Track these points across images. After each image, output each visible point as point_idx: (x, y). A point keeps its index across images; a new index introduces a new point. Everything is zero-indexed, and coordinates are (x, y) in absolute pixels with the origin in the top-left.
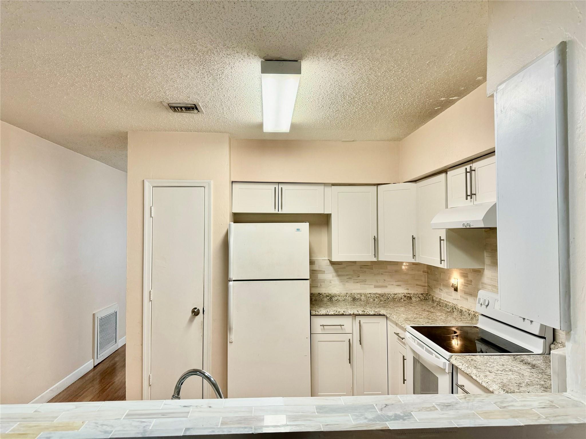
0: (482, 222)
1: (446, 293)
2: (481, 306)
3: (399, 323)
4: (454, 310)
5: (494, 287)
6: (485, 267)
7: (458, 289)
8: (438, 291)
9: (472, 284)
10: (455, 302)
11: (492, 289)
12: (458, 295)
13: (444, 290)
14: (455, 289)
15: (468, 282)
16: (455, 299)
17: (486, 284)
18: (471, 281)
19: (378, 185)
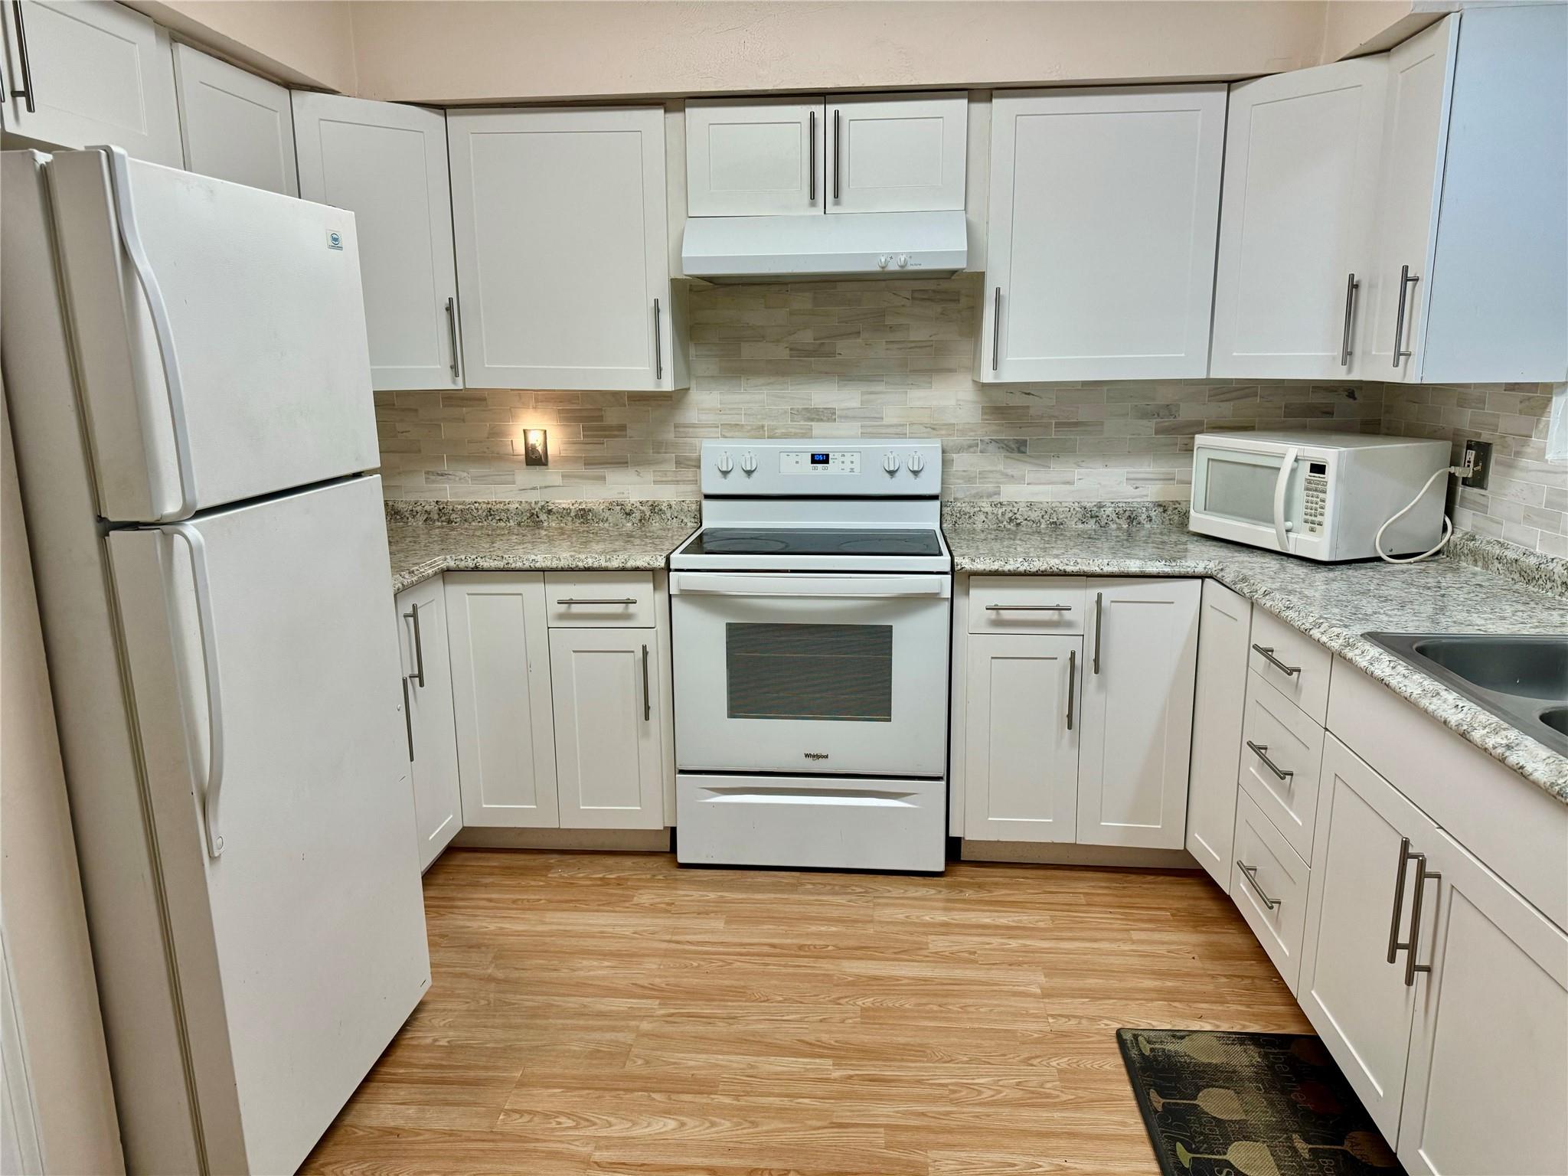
1: (475, 479)
2: (725, 478)
3: (604, 564)
4: (543, 517)
5: (731, 429)
6: (693, 385)
7: (550, 458)
8: (420, 480)
9: (629, 432)
10: (533, 497)
11: (727, 434)
12: (551, 476)
13: (461, 473)
14: (535, 459)
15: (607, 433)
16: (534, 488)
17: (693, 426)
18: (622, 428)
19: (292, 85)
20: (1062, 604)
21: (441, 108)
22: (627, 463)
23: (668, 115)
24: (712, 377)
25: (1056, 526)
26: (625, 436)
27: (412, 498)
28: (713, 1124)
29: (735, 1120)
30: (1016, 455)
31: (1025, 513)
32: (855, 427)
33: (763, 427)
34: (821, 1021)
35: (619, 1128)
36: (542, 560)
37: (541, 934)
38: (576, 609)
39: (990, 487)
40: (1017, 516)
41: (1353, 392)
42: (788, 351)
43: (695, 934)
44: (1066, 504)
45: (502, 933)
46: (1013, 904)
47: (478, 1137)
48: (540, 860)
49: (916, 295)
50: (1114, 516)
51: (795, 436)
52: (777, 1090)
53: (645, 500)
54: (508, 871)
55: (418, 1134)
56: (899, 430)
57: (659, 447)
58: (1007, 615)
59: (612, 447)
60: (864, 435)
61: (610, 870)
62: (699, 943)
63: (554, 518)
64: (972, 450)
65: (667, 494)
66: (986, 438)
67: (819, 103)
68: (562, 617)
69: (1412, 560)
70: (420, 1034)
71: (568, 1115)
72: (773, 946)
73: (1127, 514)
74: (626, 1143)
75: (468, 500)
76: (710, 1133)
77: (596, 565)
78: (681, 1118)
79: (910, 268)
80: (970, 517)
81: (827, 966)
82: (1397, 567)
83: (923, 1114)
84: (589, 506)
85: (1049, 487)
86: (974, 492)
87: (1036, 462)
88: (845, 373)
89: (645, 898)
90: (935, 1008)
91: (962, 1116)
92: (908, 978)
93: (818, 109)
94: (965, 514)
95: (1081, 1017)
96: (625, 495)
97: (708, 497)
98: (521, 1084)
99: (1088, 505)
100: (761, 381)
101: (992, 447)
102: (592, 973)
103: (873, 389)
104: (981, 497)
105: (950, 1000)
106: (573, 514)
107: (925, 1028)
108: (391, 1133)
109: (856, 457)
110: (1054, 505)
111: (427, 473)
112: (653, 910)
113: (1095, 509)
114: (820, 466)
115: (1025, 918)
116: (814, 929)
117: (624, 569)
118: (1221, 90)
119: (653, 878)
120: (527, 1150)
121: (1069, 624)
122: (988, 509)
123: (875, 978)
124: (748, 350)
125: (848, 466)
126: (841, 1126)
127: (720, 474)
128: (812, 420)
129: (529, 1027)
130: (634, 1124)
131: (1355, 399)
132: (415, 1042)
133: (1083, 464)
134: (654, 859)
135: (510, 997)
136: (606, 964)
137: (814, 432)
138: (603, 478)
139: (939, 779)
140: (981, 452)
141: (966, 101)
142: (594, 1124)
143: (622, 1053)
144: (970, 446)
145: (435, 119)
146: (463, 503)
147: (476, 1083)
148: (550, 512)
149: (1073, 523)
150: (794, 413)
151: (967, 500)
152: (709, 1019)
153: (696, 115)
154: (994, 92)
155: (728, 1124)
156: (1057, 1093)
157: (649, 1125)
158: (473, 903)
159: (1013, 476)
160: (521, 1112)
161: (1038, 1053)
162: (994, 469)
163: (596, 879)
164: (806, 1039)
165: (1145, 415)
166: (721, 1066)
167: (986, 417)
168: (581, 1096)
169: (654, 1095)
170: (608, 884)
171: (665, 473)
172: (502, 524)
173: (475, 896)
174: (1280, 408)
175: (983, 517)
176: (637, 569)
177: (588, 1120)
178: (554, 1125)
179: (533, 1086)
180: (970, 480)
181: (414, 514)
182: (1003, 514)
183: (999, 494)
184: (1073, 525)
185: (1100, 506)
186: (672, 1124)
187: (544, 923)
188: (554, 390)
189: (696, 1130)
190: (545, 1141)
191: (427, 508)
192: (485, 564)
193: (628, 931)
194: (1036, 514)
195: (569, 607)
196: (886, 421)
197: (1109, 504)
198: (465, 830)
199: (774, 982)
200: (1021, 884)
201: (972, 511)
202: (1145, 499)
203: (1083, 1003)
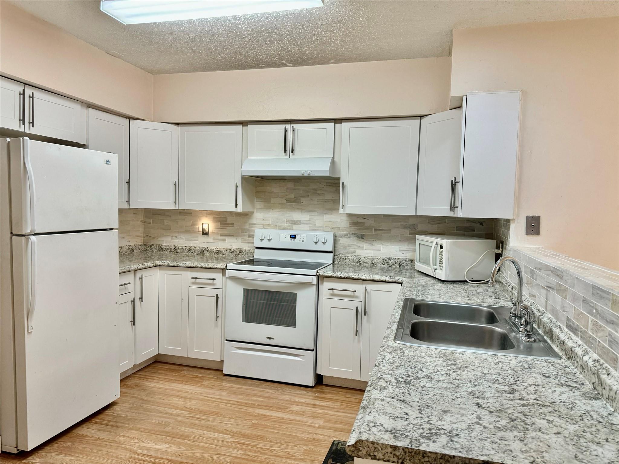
0: (329, 172)
1: (186, 239)
2: (262, 241)
3: (206, 266)
4: (205, 252)
5: (266, 226)
6: (255, 211)
7: (209, 233)
8: (170, 239)
9: (234, 226)
10: (203, 245)
11: (265, 227)
12: (209, 239)
13: (182, 237)
14: (205, 233)
15: (227, 225)
16: (204, 243)
17: (255, 224)
18: (233, 224)
19: (130, 118)
20: (354, 290)
21: (178, 124)
22: (233, 235)
23: (243, 127)
24: (261, 208)
25: (374, 265)
26: (233, 227)
27: (167, 244)
28: (180, 448)
29: (188, 448)
30: (361, 239)
31: (363, 260)
32: (306, 227)
33: (277, 225)
34: (236, 425)
35: (151, 445)
36: (188, 264)
37: (166, 389)
38: (198, 281)
39: (352, 250)
40: (360, 260)
41: (482, 223)
42: (285, 201)
43: (215, 395)
44: (378, 258)
45: (155, 387)
46: (330, 399)
47: (108, 441)
48: (182, 368)
49: (327, 184)
50: (394, 263)
51: (287, 229)
52: (207, 442)
53: (238, 248)
54: (169, 370)
55: (91, 438)
56: (321, 229)
57: (243, 230)
58: (336, 292)
59: (229, 230)
60: (310, 230)
61: (201, 373)
62: (214, 398)
63: (209, 253)
64: (346, 237)
65: (245, 247)
66: (351, 233)
67: (288, 124)
68: (193, 283)
69: (478, 282)
70: (110, 411)
71: (137, 439)
72: (237, 402)
73: (399, 262)
74: (150, 449)
75: (183, 246)
76: (178, 450)
77: (204, 266)
78: (171, 445)
79: (311, 175)
80: (344, 260)
81: (251, 410)
82: (471, 284)
83: (249, 455)
84: (220, 249)
85: (372, 251)
86: (346, 251)
87: (367, 242)
88: (304, 209)
89: (206, 383)
90: (278, 426)
91: (261, 458)
92: (275, 417)
93: (288, 126)
94: (342, 259)
95: (325, 435)
96: (232, 246)
97: (257, 248)
98: (130, 429)
99: (385, 258)
100: (276, 210)
101: (353, 236)
102: (174, 402)
103: (313, 214)
104: (349, 253)
105: (283, 425)
106: (215, 252)
107: (269, 432)
108: (84, 436)
109: (305, 237)
110: (373, 257)
111: (172, 236)
112: (207, 387)
113: (387, 260)
114: (293, 239)
115: (331, 404)
116: (255, 399)
117: (212, 268)
118: (418, 119)
119: (213, 378)
120: (120, 447)
121: (357, 297)
122: (350, 258)
123: (264, 415)
124: (273, 200)
125: (302, 240)
126: (220, 454)
127: (260, 240)
128: (293, 224)
129: (144, 414)
130: (156, 444)
131: (483, 225)
132: (107, 414)
133: (384, 244)
134: (218, 372)
135: (144, 405)
136: (180, 400)
137: (294, 228)
138: (226, 240)
139: (313, 350)
140: (349, 238)
141: (334, 123)
142: (144, 442)
143: (167, 425)
144: (345, 236)
145: (176, 127)
146: (182, 247)
147: (117, 427)
148: (207, 251)
149: (380, 264)
150: (287, 221)
151: (344, 254)
152: (201, 419)
153: (251, 127)
154: (343, 121)
155: (184, 448)
156: (299, 456)
157: (161, 445)
158: (151, 378)
159: (360, 247)
160: (124, 436)
161: (302, 444)
162: (353, 244)
163: (195, 376)
164: (227, 429)
165: (405, 228)
166: (195, 433)
167: (351, 226)
168: (145, 435)
169: (168, 438)
170: (197, 378)
171: (245, 239)
172: (193, 254)
173: (153, 376)
174: (455, 227)
175: (348, 260)
176: (216, 268)
177: (143, 441)
178: (132, 441)
179: (133, 430)
180: (345, 247)
181: (166, 249)
182: (355, 260)
183: (355, 252)
184: (379, 265)
185: (389, 259)
186: (167, 446)
187: (169, 386)
188: (212, 211)
189: (174, 449)
190: (126, 445)
191: (171, 247)
192: (171, 264)
193: (194, 392)
194: (367, 260)
195: (196, 280)
196: (317, 225)
197: (392, 259)
198: (159, 355)
199: (230, 412)
200: (340, 393)
201: (345, 258)
202: (406, 258)
203: (330, 432)
